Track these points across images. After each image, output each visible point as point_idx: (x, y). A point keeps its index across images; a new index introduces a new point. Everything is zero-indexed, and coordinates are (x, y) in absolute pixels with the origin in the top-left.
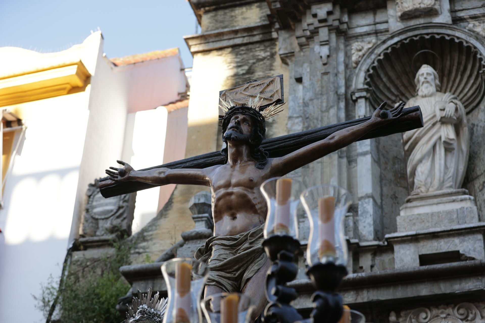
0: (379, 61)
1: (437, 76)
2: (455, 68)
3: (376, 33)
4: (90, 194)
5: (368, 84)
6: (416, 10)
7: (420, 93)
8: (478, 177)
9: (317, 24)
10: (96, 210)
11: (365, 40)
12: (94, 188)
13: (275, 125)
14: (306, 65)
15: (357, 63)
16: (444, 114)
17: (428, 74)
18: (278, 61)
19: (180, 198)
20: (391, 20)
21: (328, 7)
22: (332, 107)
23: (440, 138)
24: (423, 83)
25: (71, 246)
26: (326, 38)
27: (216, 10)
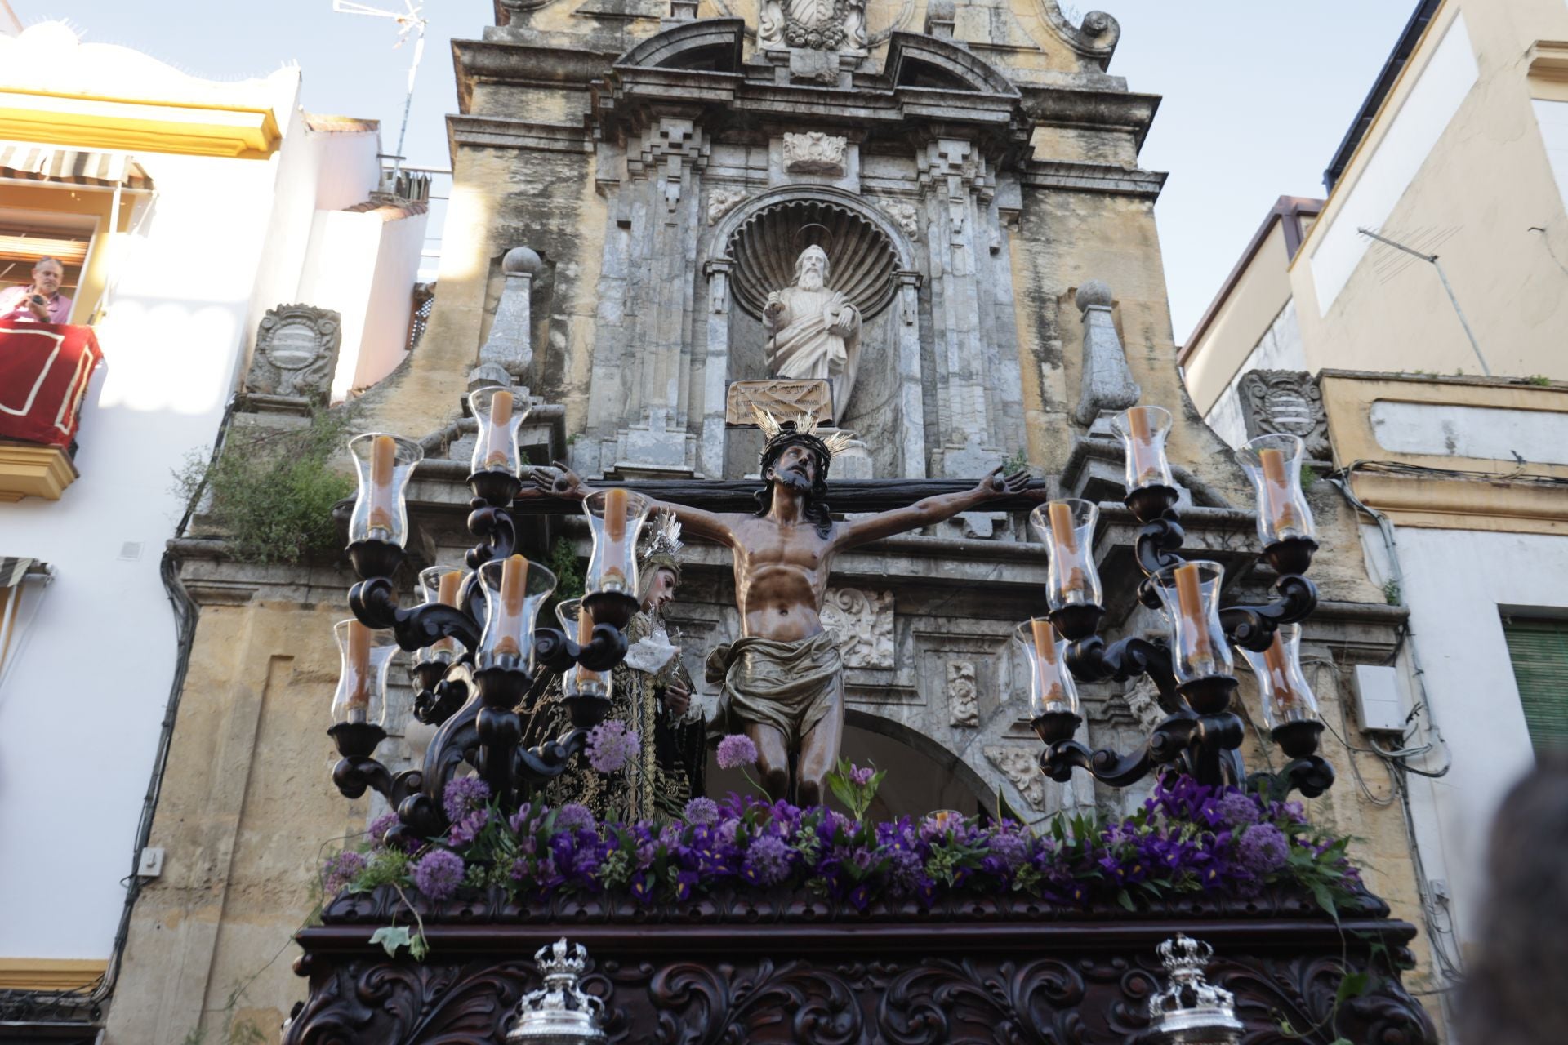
0: (749, 224)
1: (828, 265)
2: (846, 258)
3: (747, 182)
4: (268, 325)
5: (729, 254)
6: (814, 163)
7: (801, 283)
8: (860, 416)
9: (665, 148)
10: (277, 354)
11: (729, 188)
12: (275, 319)
13: (578, 283)
14: (637, 205)
15: (716, 221)
16: (836, 321)
17: (817, 259)
18: (590, 188)
19: (422, 362)
20: (773, 169)
21: (685, 126)
22: (677, 276)
23: (825, 353)
24: (808, 270)
25: (232, 402)
26: (678, 173)
27: (496, 84)
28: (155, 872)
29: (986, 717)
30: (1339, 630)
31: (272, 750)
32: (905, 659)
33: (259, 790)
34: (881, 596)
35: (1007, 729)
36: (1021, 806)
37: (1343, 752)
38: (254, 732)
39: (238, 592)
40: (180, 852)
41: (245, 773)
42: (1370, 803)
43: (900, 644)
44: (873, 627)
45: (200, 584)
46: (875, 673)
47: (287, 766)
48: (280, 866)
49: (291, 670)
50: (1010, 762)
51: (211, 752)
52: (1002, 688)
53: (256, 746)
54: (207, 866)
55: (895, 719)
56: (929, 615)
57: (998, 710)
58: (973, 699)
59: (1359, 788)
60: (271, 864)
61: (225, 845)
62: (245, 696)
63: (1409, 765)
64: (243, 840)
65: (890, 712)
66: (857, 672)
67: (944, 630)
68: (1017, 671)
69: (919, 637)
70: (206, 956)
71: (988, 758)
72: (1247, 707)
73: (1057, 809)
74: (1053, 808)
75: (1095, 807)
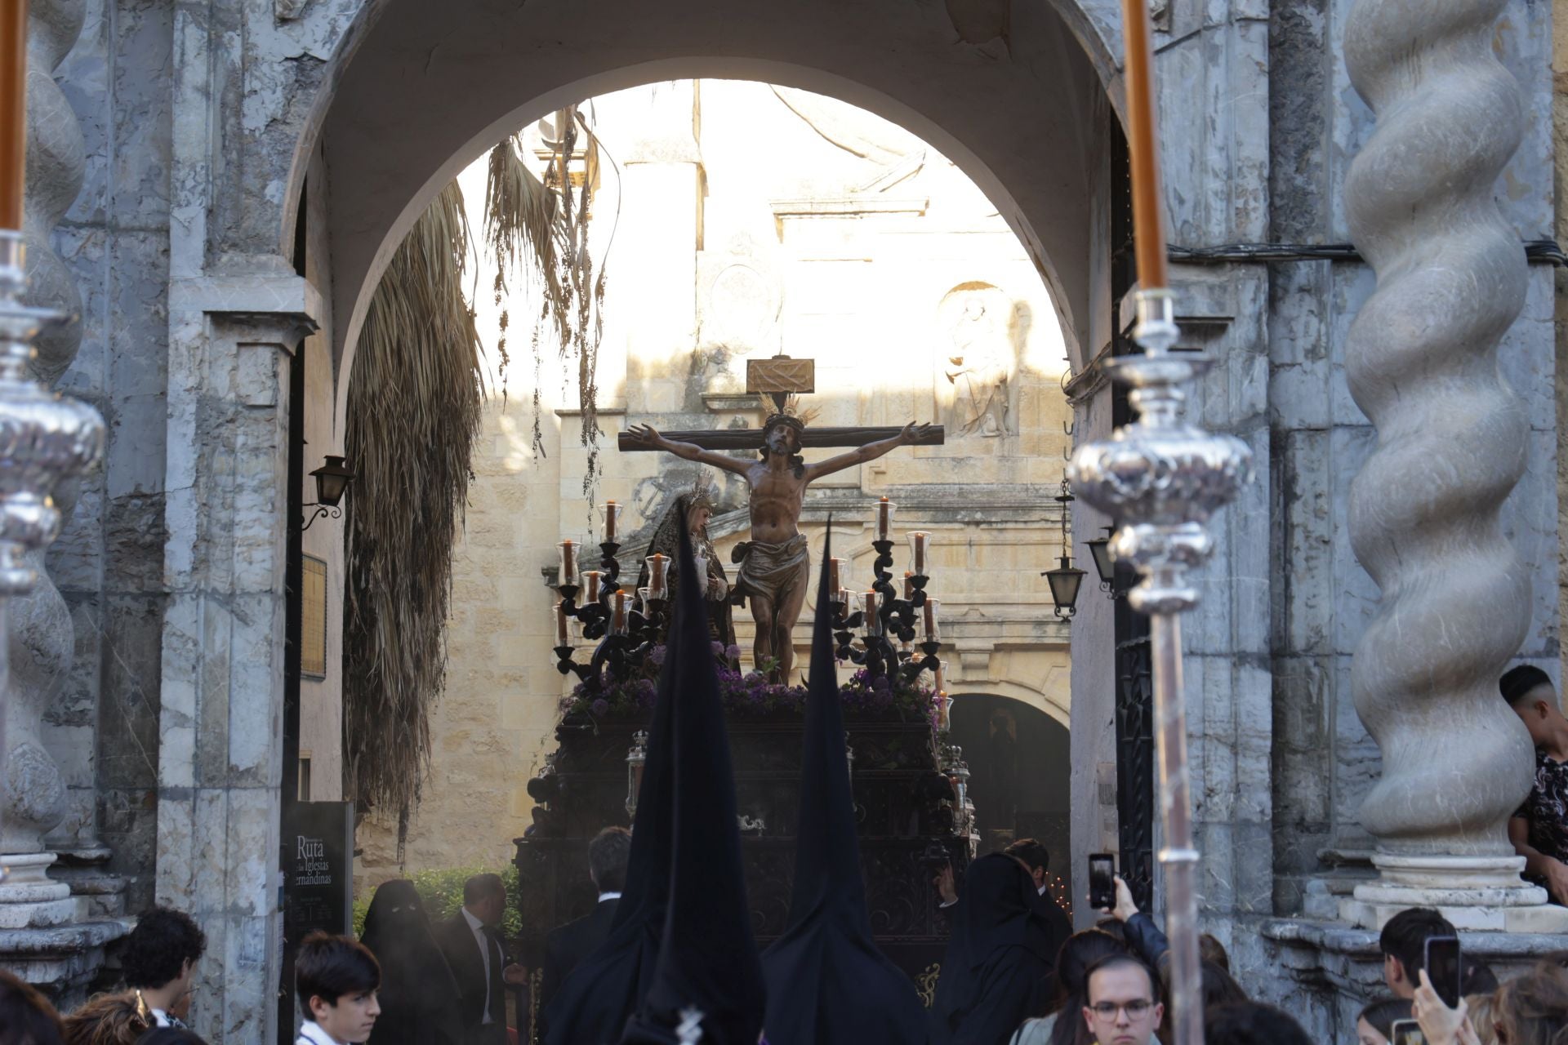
73: (1195, 27)
74: (1188, 25)
75: (1269, 22)
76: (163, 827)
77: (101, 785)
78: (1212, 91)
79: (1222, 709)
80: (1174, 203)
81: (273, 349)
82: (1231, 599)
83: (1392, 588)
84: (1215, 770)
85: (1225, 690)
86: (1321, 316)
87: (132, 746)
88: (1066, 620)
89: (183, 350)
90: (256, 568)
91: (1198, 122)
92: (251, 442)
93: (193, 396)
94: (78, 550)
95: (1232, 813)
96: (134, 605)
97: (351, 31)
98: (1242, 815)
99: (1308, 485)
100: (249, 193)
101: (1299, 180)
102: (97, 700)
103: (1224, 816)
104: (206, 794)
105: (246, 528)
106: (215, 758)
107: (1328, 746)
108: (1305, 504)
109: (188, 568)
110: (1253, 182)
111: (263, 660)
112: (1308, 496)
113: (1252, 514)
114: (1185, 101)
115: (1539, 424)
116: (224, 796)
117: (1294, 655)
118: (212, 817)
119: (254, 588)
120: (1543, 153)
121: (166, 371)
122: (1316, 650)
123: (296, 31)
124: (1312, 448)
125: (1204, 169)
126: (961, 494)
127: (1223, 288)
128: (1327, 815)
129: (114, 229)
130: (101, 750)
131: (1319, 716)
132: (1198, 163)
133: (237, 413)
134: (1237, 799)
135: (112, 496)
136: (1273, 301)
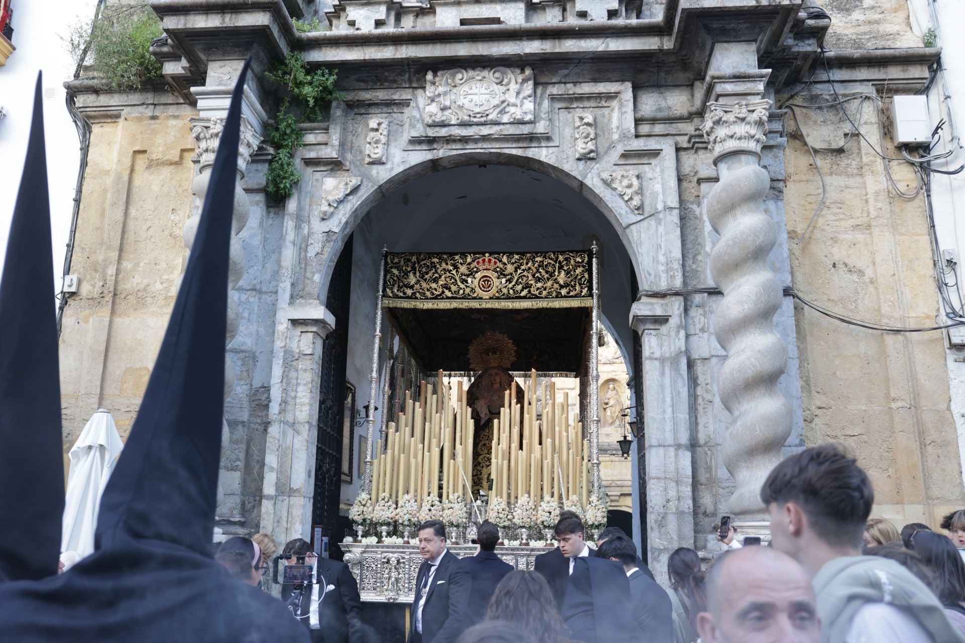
28: (73, 289)
29: (601, 150)
30: (882, 70)
31: (137, 210)
32: (542, 114)
33: (131, 237)
34: (523, 71)
35: (617, 159)
36: (626, 212)
37: (879, 160)
38: (125, 200)
39: (112, 112)
40: (88, 277)
41: (121, 225)
42: (897, 197)
43: (538, 104)
44: (518, 93)
45: (88, 109)
46: (520, 126)
47: (146, 220)
48: (145, 281)
49: (146, 160)
50: (618, 181)
51: (103, 214)
52: (614, 130)
53: (127, 208)
54: (101, 284)
55: (536, 158)
56: (560, 83)
57: (612, 146)
58: (592, 140)
59: (890, 187)
60: (139, 281)
61: (111, 270)
62: (119, 177)
63: (933, 168)
64: (122, 267)
65: (532, 153)
66: (508, 126)
67: (571, 92)
68: (624, 117)
69: (553, 98)
70: (104, 338)
71: (603, 180)
72: (804, 133)
73: (652, 213)
74: (650, 212)
75: (679, 208)
76: (263, 510)
77: (243, 494)
78: (660, 234)
79: (672, 467)
80: (647, 275)
81: (312, 334)
82: (674, 423)
83: (736, 413)
84: (670, 492)
85: (673, 459)
86: (705, 316)
87: (256, 480)
88: (626, 458)
89: (280, 333)
90: (303, 413)
91: (655, 246)
92: (304, 367)
93: (283, 350)
94: (239, 406)
95: (677, 509)
96: (259, 427)
97: (347, 223)
98: (681, 509)
99: (703, 380)
100: (308, 279)
101: (694, 266)
102: (243, 462)
103: (674, 510)
104: (280, 498)
105: (301, 398)
106: (285, 484)
107: (715, 482)
108: (702, 387)
109: (277, 412)
110: (677, 266)
111: (305, 448)
112: (703, 384)
113: (681, 390)
114: (650, 239)
115: (791, 356)
116: (287, 499)
117: (700, 446)
118: (283, 506)
119: (303, 421)
120: (786, 255)
121: (273, 341)
122: (709, 444)
123: (327, 223)
124: (704, 366)
125: (658, 262)
126: (609, 445)
127: (667, 305)
128: (715, 510)
129: (260, 292)
130: (244, 482)
131: (711, 470)
132: (655, 260)
133: (299, 357)
134: (679, 502)
135: (254, 387)
136: (686, 310)
